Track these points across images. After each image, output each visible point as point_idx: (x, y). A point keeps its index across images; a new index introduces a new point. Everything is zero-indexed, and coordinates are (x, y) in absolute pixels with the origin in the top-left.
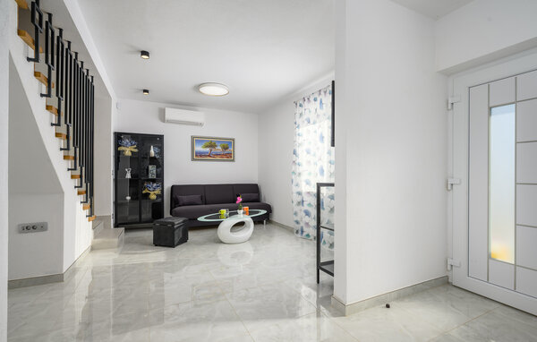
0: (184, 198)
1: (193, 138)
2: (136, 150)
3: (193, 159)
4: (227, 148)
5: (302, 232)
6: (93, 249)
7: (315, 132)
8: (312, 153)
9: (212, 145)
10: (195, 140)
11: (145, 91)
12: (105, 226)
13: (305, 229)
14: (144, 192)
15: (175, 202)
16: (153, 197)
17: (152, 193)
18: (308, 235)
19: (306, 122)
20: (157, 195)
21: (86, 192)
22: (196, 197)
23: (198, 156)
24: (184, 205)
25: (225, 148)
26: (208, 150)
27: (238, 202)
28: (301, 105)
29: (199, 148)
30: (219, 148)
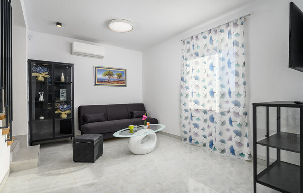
0: (91, 116)
1: (95, 68)
2: (48, 76)
3: (95, 85)
4: (121, 76)
5: (191, 140)
6: (11, 171)
7: (205, 63)
8: (201, 80)
9: (110, 74)
10: (96, 69)
11: (58, 24)
12: (21, 146)
13: (193, 138)
14: (56, 112)
15: (83, 119)
16: (64, 116)
17: (63, 113)
18: (197, 143)
19: (194, 55)
20: (68, 114)
21: (6, 116)
22: (100, 115)
23: (99, 82)
24: (92, 122)
25: (120, 76)
26: (107, 77)
27: (143, 119)
28: (188, 43)
29: (100, 76)
30: (115, 76)
